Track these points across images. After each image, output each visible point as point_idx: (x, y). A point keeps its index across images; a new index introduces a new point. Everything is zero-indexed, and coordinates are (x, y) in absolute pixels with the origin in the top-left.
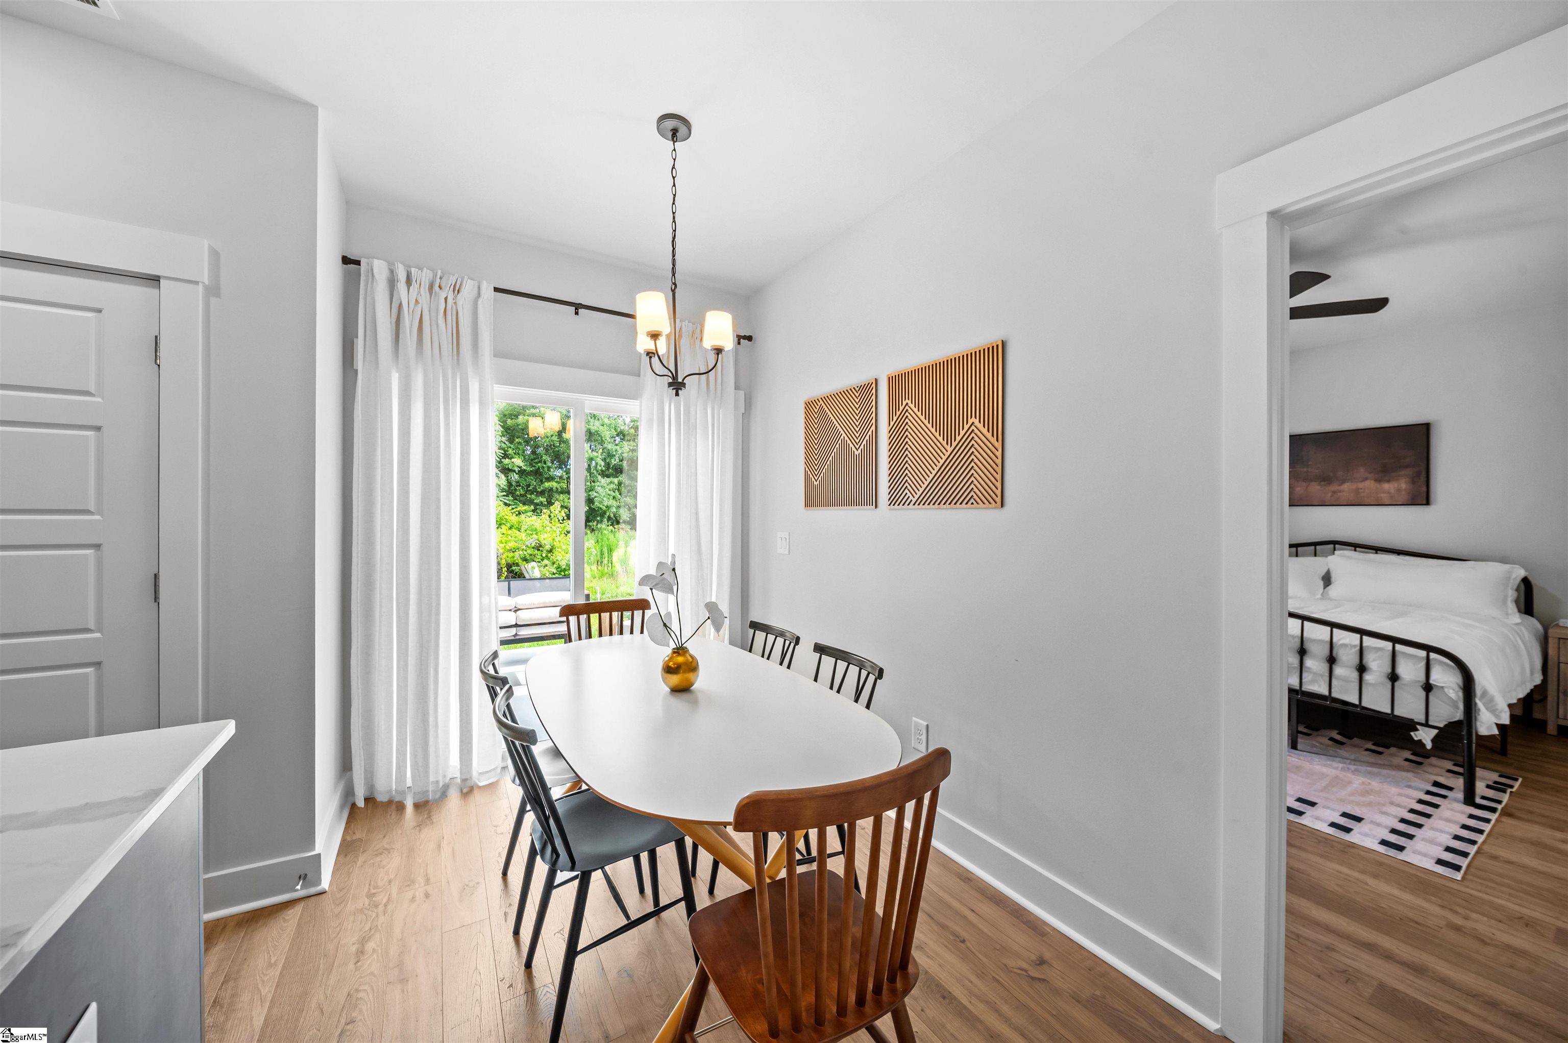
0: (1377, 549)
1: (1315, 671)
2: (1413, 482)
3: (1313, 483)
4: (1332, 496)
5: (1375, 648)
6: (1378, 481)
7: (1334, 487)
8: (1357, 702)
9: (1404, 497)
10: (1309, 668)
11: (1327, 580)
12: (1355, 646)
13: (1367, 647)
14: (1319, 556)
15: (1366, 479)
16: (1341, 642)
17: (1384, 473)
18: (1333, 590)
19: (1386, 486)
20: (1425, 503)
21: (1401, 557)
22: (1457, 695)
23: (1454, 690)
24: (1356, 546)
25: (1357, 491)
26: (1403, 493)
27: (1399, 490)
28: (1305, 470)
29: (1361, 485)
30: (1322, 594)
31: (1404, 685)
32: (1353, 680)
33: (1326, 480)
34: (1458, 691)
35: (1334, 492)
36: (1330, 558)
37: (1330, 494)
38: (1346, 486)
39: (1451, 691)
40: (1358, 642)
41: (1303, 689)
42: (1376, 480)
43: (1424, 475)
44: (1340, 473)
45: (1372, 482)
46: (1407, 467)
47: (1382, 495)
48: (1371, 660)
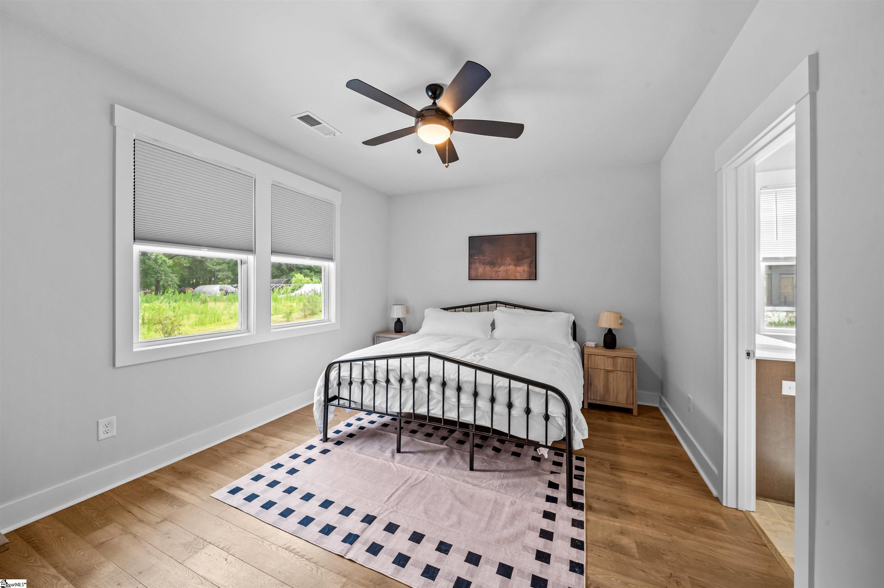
0: (515, 306)
1: (483, 409)
2: (530, 267)
3: (487, 266)
4: (496, 274)
5: (517, 388)
6: (516, 265)
7: (496, 269)
8: (507, 432)
9: (525, 276)
10: (480, 407)
11: (493, 326)
12: (506, 388)
13: (513, 387)
14: (490, 311)
15: (510, 264)
16: (498, 385)
17: (518, 261)
18: (496, 333)
19: (519, 269)
20: (535, 279)
21: (525, 310)
22: (563, 422)
23: (561, 418)
24: (506, 304)
25: (506, 271)
26: (526, 273)
27: (524, 271)
28: (483, 258)
29: (508, 268)
30: (491, 336)
31: (534, 415)
32: (505, 414)
33: (493, 264)
34: (563, 419)
35: (496, 272)
36: (495, 312)
37: (495, 273)
38: (502, 268)
39: (559, 419)
40: (507, 385)
41: (476, 424)
42: (514, 265)
43: (534, 262)
44: (499, 260)
45: (513, 266)
46: (527, 258)
47: (517, 274)
48: (515, 398)
